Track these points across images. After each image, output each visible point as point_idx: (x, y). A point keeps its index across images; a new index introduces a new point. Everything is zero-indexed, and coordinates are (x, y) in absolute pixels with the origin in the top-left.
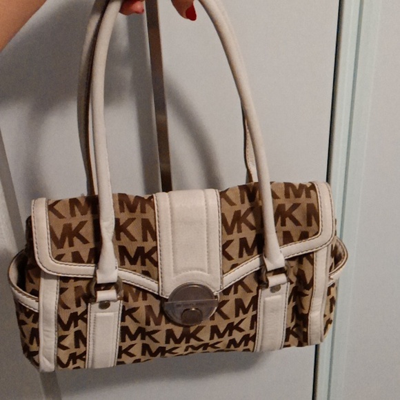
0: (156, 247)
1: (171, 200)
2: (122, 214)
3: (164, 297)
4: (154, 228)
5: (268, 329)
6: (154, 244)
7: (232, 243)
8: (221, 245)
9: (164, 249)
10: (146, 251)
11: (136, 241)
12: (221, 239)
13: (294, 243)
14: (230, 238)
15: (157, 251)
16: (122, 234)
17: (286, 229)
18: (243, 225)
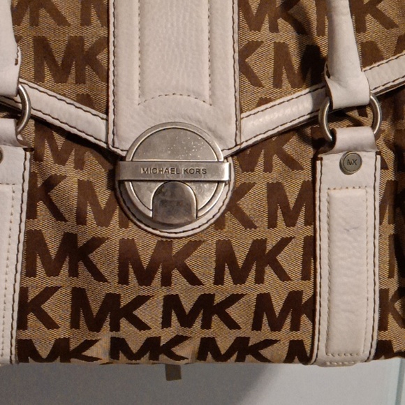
3: (119, 151)
5: (339, 280)
6: (103, 33)
7: (259, 50)
8: (237, 49)
9: (122, 42)
10: (87, 45)
11: (69, 25)
12: (236, 36)
13: (385, 61)
14: (254, 36)
15: (108, 46)
16: (43, 12)
17: (367, 37)
18: (281, 21)
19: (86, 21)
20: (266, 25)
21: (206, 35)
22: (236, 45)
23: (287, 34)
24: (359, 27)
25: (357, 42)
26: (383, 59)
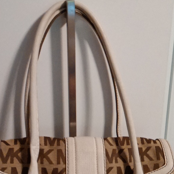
0: (66, 168)
1: (75, 141)
2: (46, 147)
4: (65, 156)
6: (64, 166)
7: (112, 170)
8: (106, 170)
9: (70, 170)
10: (59, 171)
11: (53, 164)
12: (105, 166)
13: (151, 172)
14: (111, 165)
15: (66, 171)
16: (45, 159)
17: (145, 163)
18: (118, 159)
19: (58, 163)
20: (114, 161)
21: (96, 166)
22: (105, 169)
23: (121, 164)
24: (142, 160)
25: (142, 165)
26: (150, 171)
